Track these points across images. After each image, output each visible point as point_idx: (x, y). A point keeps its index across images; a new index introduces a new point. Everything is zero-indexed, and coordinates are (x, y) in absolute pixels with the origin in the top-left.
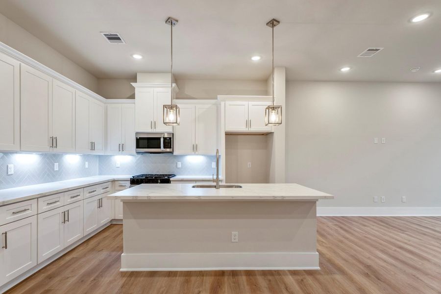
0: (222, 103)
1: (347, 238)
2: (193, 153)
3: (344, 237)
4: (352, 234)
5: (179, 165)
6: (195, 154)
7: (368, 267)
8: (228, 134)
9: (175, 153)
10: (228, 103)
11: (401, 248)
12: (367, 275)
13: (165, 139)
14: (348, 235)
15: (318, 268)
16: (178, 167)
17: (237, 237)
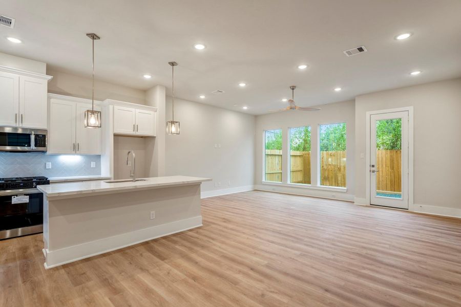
0: (111, 107)
1: (208, 210)
2: (74, 152)
3: (205, 209)
4: (209, 207)
5: (49, 165)
6: (76, 154)
7: (224, 219)
8: (116, 135)
9: (48, 153)
10: (116, 107)
11: (233, 208)
12: (225, 222)
13: (36, 136)
14: (207, 208)
15: (202, 225)
16: (47, 168)
17: (154, 216)
